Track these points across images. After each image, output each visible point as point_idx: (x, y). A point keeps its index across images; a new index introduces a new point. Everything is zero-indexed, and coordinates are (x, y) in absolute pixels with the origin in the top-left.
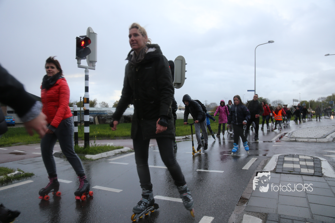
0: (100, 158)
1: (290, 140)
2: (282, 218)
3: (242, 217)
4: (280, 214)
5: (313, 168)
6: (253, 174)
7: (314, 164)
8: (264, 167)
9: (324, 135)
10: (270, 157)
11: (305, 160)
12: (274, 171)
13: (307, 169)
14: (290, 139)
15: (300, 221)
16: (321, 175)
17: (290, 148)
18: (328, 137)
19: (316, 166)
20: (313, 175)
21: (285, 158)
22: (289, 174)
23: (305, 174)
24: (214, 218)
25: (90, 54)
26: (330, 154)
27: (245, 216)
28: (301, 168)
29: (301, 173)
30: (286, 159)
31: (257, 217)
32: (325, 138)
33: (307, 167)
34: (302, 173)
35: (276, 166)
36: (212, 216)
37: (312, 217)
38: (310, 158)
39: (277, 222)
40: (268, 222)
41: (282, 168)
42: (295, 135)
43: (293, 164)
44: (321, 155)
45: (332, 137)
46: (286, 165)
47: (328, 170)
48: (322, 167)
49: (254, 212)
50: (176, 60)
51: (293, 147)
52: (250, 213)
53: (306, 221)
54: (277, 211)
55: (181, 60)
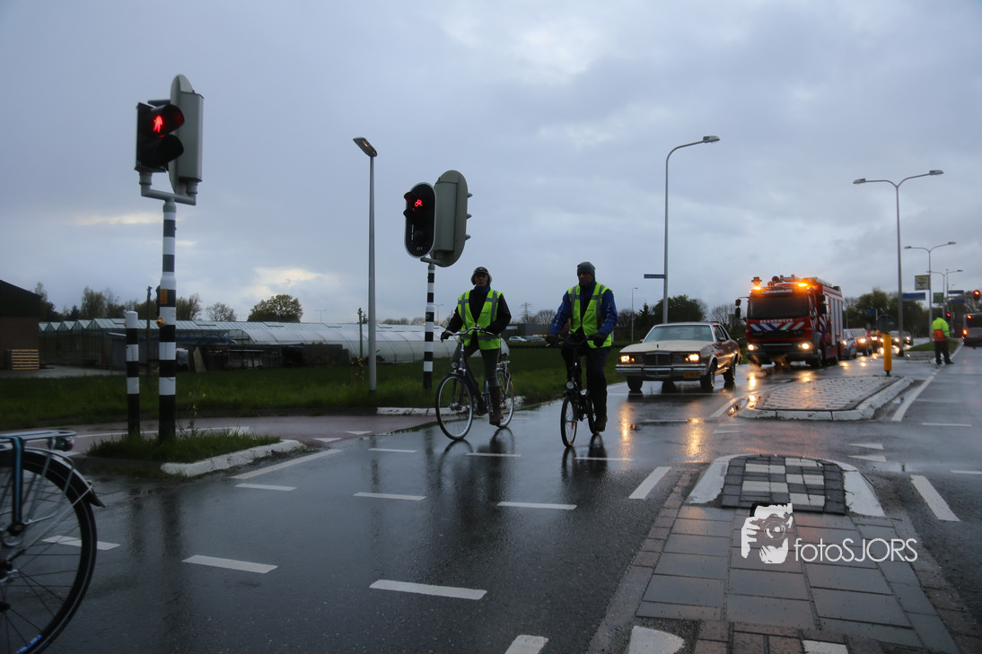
0: (207, 474)
1: (762, 416)
2: (738, 632)
3: (629, 633)
4: (732, 621)
5: (822, 492)
6: (657, 513)
7: (825, 480)
8: (689, 493)
9: (852, 401)
10: (706, 465)
11: (802, 471)
12: (719, 503)
13: (806, 495)
14: (761, 413)
15: (786, 636)
16: (842, 512)
17: (762, 437)
18: (862, 407)
19: (831, 485)
20: (821, 510)
21: (747, 465)
23: (799, 508)
24: (547, 640)
25: (181, 157)
26: (865, 452)
27: (638, 630)
28: (790, 491)
30: (750, 468)
31: (668, 631)
32: (854, 408)
33: (807, 489)
35: (722, 490)
36: (541, 635)
37: (819, 627)
38: (814, 464)
39: (725, 645)
40: (700, 646)
41: (738, 493)
42: (777, 405)
43: (768, 483)
44: (844, 455)
45: (871, 406)
46: (749, 486)
47: (861, 497)
48: (846, 488)
49: (662, 619)
50: (440, 182)
51: (771, 436)
52: (649, 623)
53: (801, 636)
54: (725, 613)
55: (455, 184)
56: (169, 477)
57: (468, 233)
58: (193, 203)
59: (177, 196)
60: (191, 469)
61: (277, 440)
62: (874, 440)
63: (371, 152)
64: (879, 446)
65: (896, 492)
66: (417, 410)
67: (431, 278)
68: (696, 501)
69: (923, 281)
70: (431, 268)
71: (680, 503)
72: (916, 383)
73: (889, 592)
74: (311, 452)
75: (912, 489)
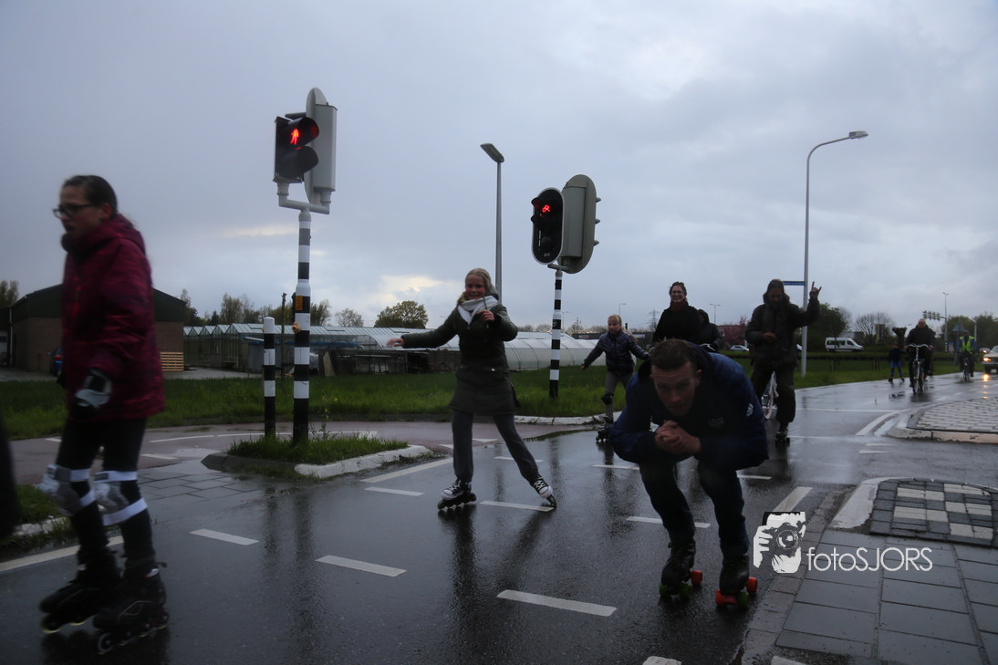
0: (338, 476)
1: (915, 436)
3: (768, 663)
4: (884, 659)
5: (990, 524)
7: (993, 510)
8: (833, 517)
10: (852, 488)
11: (964, 499)
12: (866, 529)
13: (970, 526)
14: (914, 433)
17: (915, 459)
20: (989, 544)
21: (899, 489)
22: (911, 538)
23: (963, 540)
24: (679, 663)
25: (315, 168)
27: (777, 661)
28: (950, 521)
29: (950, 539)
30: (903, 492)
33: (971, 520)
34: (954, 536)
35: (871, 515)
36: (674, 658)
38: (979, 492)
41: (889, 520)
42: (933, 425)
43: (923, 511)
46: (901, 513)
49: (805, 651)
50: (567, 186)
51: (925, 459)
52: (791, 653)
54: (876, 651)
55: (583, 189)
56: (302, 478)
57: (596, 239)
58: (328, 213)
59: (312, 205)
60: (322, 471)
61: (404, 446)
63: (498, 158)
66: (543, 419)
67: (558, 285)
68: (841, 526)
70: (558, 274)
71: (823, 527)
74: (437, 458)
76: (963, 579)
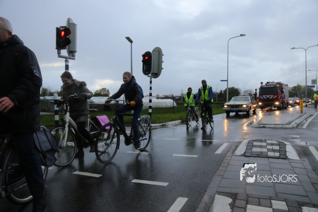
1: (259, 126)
2: (250, 197)
3: (214, 197)
4: (248, 193)
5: (279, 152)
6: (224, 158)
7: (280, 148)
8: (234, 152)
9: (289, 122)
10: (240, 142)
11: (272, 144)
12: (244, 155)
13: (273, 153)
15: (266, 199)
16: (285, 158)
17: (259, 133)
18: (293, 123)
19: (282, 149)
20: (278, 157)
21: (254, 143)
22: (257, 157)
23: (271, 157)
24: (188, 199)
25: (70, 45)
26: (293, 138)
27: (217, 196)
28: (268, 151)
29: (267, 156)
30: (255, 143)
31: (227, 196)
32: (290, 124)
33: (274, 151)
34: (269, 156)
35: (246, 151)
36: (186, 197)
37: (277, 196)
38: (276, 142)
39: (245, 201)
40: (237, 201)
41: (251, 152)
42: (264, 123)
43: (260, 149)
44: (286, 139)
45: (296, 123)
46: (254, 149)
47: (292, 153)
48: (287, 150)
49: (225, 193)
50: (153, 51)
51: (262, 133)
52: (221, 194)
53: (271, 199)
54: (246, 191)
55: (158, 51)
56: (68, 146)
58: (74, 59)
59: (69, 57)
62: (296, 134)
63: (131, 41)
64: (298, 136)
65: (303, 152)
67: (151, 82)
68: (237, 154)
69: (314, 82)
70: (151, 79)
71: (232, 155)
72: (311, 116)
73: (300, 184)
75: (309, 151)
76: (271, 168)
